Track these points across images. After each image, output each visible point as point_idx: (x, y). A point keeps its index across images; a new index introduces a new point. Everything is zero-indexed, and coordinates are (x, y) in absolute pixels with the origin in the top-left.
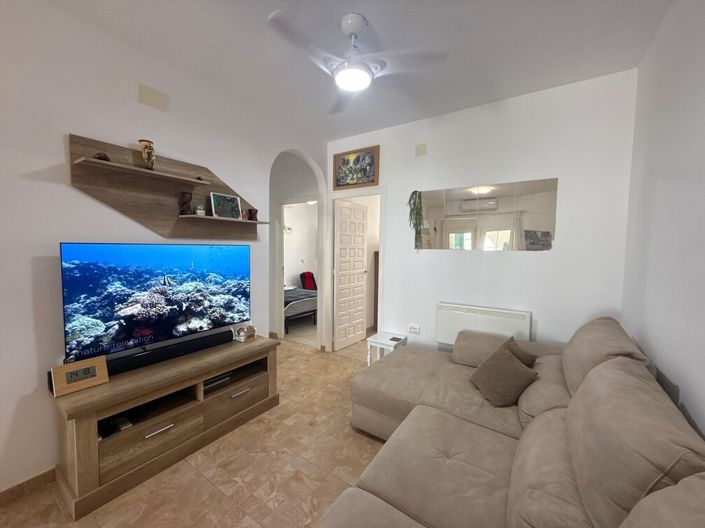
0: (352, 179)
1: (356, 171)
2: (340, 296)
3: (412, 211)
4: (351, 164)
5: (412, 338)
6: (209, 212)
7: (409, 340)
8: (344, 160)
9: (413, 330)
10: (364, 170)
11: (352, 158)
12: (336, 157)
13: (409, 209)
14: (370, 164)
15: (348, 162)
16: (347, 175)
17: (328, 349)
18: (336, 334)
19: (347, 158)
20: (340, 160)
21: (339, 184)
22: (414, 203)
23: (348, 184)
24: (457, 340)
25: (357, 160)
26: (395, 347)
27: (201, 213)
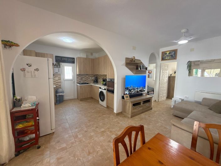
0: (168, 58)
1: (169, 56)
2: (161, 88)
3: (188, 66)
4: (168, 54)
5: (185, 99)
6: (141, 69)
7: (184, 100)
8: (165, 53)
9: (186, 97)
10: (172, 56)
11: (168, 53)
12: (163, 53)
13: (187, 66)
14: (174, 54)
15: (167, 54)
16: (166, 57)
17: (157, 101)
18: (159, 97)
19: (166, 52)
20: (164, 53)
21: (163, 59)
22: (189, 64)
23: (166, 59)
24: (202, 100)
25: (170, 53)
26: (181, 101)
27: (139, 69)
